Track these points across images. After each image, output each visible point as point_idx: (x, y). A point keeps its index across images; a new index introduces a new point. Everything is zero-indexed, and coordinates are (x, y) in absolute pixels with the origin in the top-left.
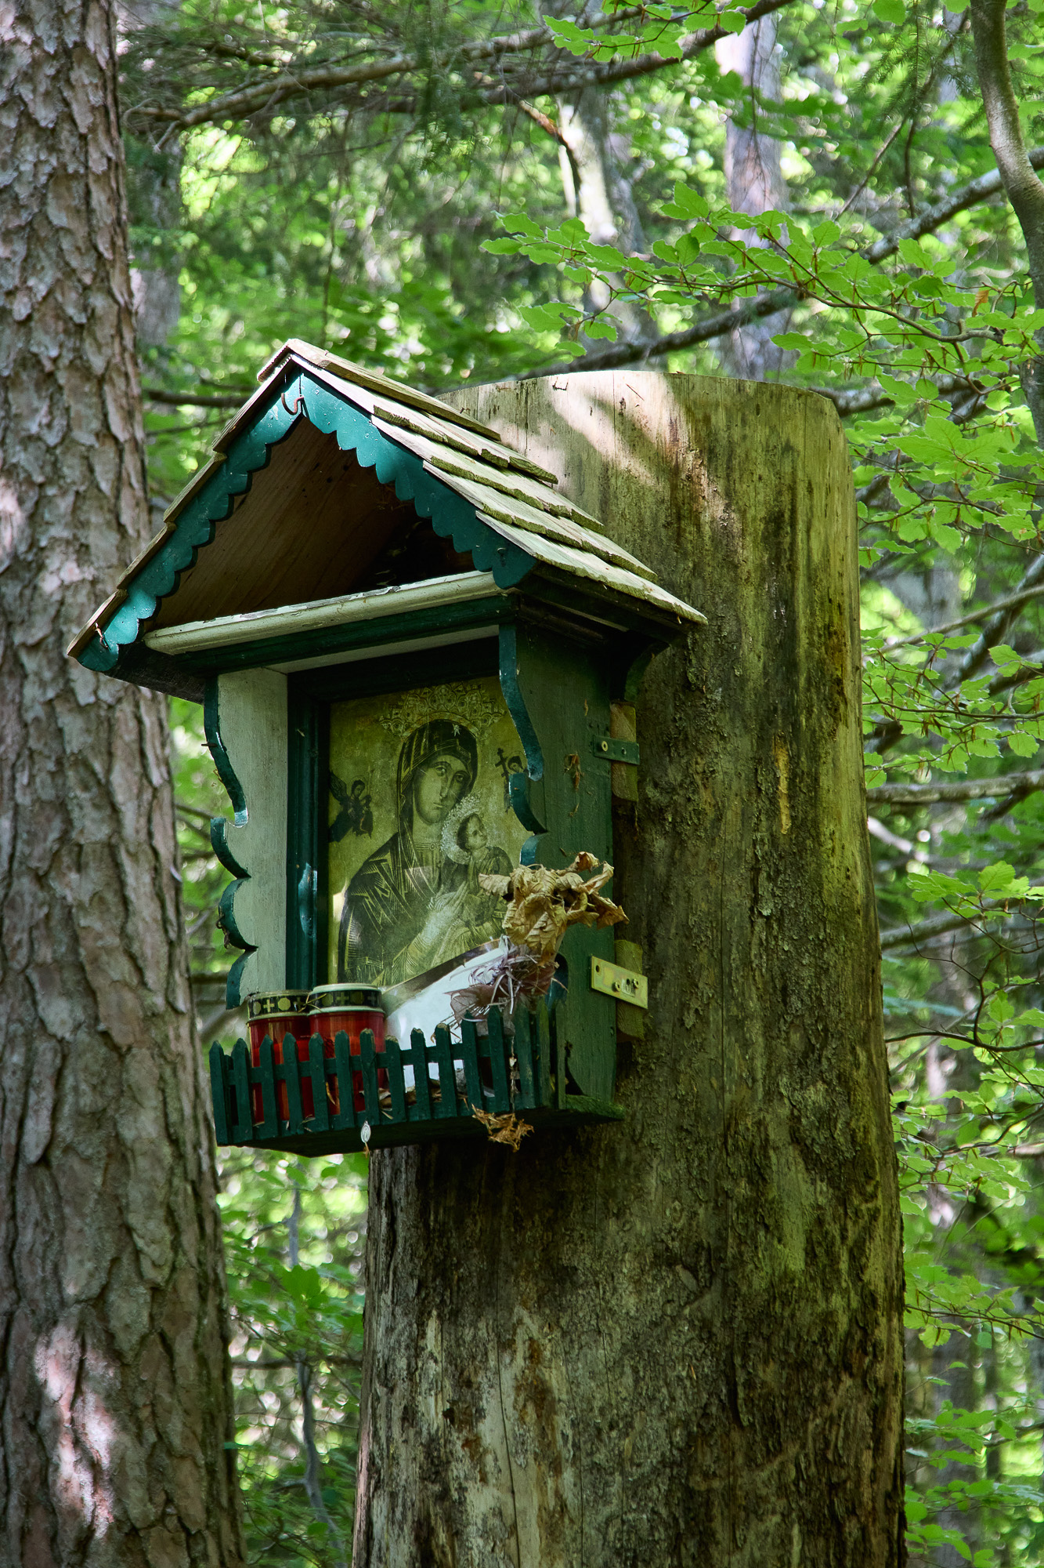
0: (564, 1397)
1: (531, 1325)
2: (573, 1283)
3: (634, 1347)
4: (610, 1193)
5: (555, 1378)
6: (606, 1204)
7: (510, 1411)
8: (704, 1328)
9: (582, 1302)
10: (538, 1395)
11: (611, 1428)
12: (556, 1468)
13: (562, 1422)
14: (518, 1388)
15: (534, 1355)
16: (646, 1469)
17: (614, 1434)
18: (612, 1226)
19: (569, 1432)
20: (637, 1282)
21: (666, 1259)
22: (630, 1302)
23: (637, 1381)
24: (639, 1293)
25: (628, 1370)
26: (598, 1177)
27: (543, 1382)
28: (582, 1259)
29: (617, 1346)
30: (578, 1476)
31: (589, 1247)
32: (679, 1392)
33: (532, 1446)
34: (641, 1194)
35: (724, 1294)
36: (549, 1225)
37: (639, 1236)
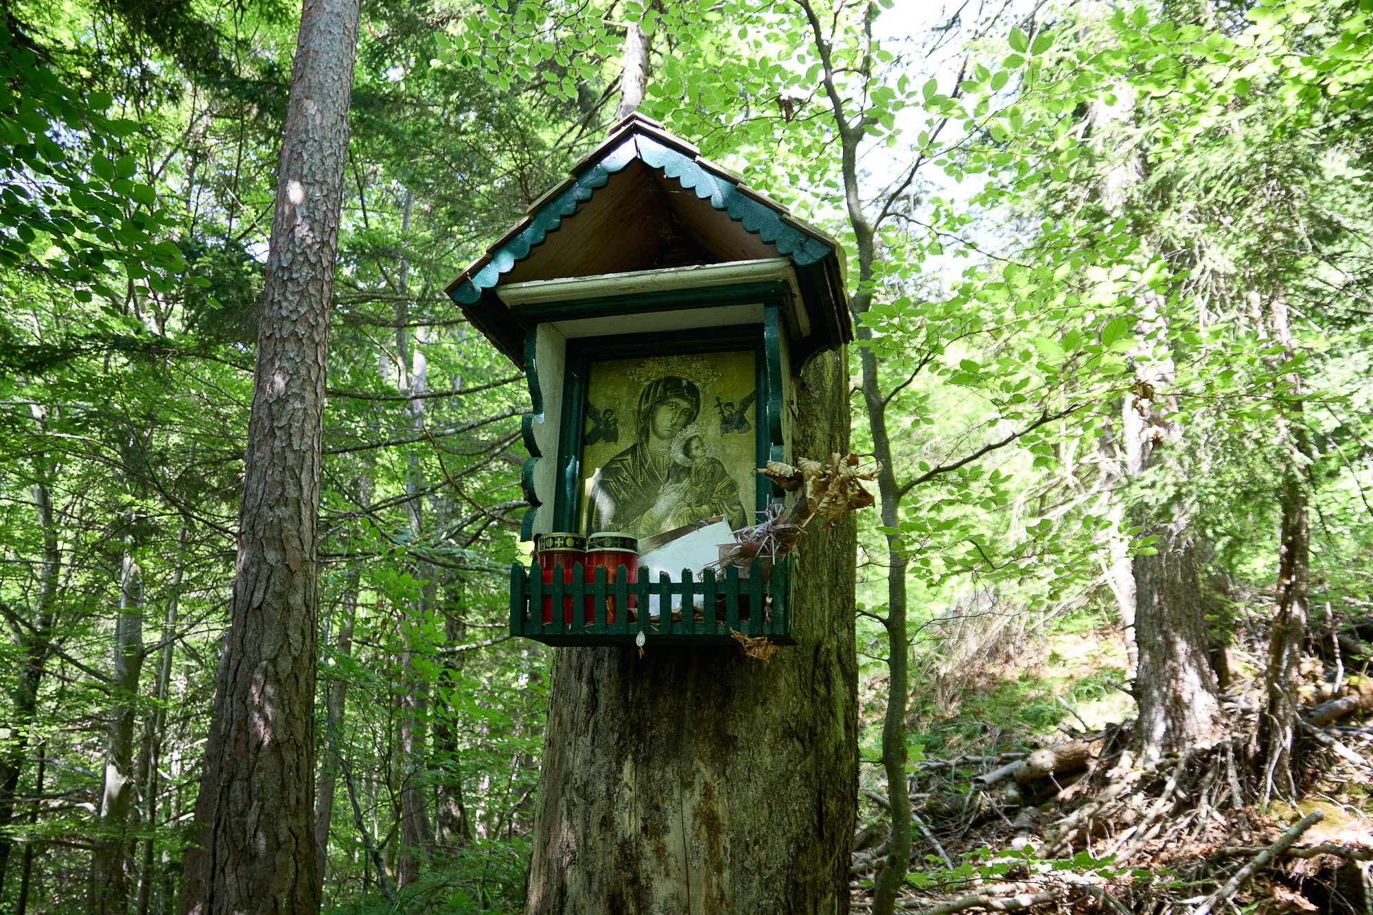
0: (726, 822)
1: (706, 773)
2: (735, 747)
3: (771, 790)
4: (759, 689)
5: (720, 809)
6: (755, 696)
7: (689, 830)
8: (806, 776)
9: (740, 761)
10: (710, 822)
11: (755, 844)
12: (719, 870)
13: (725, 840)
14: (695, 815)
15: (707, 793)
16: (774, 871)
17: (756, 848)
18: (759, 710)
19: (728, 846)
20: (772, 748)
21: (789, 734)
22: (768, 760)
23: (770, 813)
24: (774, 755)
25: (766, 805)
26: (751, 678)
27: (712, 812)
28: (740, 731)
29: (760, 790)
30: (733, 876)
31: (745, 724)
32: (793, 820)
33: (703, 854)
34: (776, 691)
35: (816, 757)
36: (720, 707)
37: (774, 718)
